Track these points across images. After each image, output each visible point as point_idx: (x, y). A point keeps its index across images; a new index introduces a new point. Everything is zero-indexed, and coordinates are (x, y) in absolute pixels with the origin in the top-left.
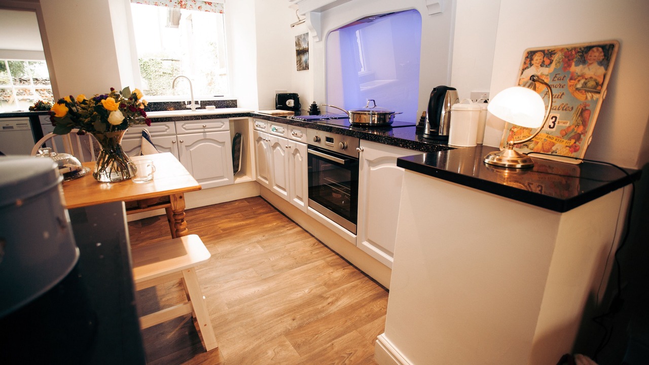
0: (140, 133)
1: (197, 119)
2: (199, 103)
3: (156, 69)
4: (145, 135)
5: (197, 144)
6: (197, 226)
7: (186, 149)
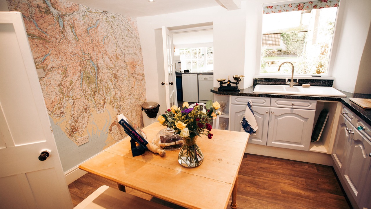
0: (247, 102)
1: (288, 98)
2: (297, 81)
3: (293, 38)
4: (249, 105)
5: (283, 116)
6: (265, 177)
7: (275, 117)
